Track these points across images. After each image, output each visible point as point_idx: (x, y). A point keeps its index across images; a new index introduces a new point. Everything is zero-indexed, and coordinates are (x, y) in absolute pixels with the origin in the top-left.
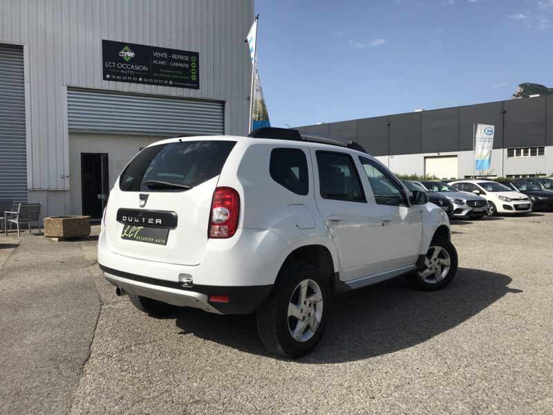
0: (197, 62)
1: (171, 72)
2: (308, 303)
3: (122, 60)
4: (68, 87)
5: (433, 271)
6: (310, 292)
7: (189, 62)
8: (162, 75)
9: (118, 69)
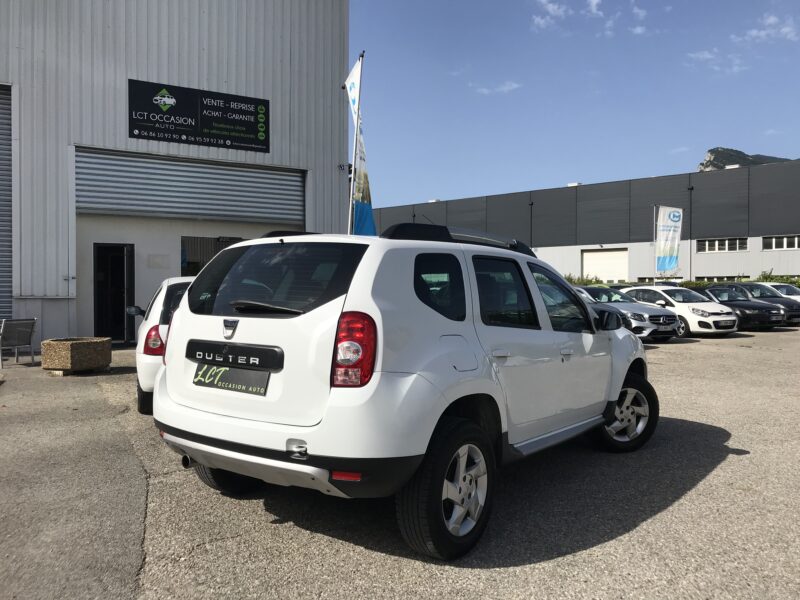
0: (267, 114)
1: (228, 127)
2: (468, 478)
3: (157, 109)
4: (76, 147)
5: (625, 424)
6: (471, 463)
7: (255, 114)
8: (214, 131)
9: (152, 122)
